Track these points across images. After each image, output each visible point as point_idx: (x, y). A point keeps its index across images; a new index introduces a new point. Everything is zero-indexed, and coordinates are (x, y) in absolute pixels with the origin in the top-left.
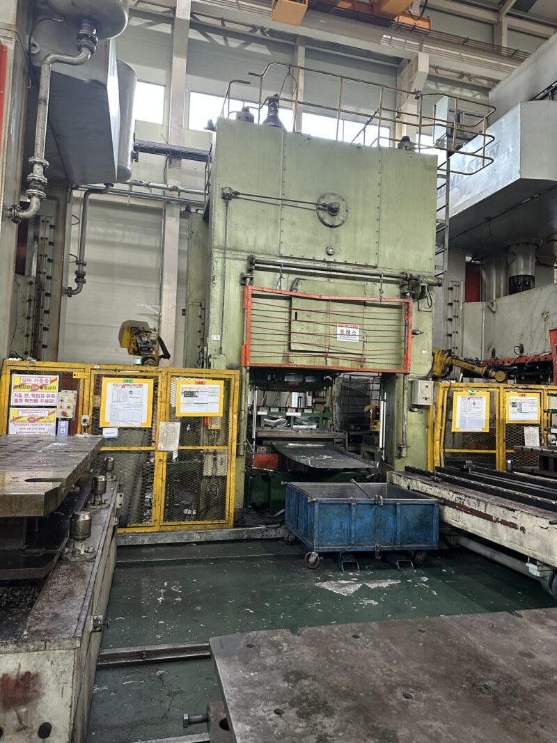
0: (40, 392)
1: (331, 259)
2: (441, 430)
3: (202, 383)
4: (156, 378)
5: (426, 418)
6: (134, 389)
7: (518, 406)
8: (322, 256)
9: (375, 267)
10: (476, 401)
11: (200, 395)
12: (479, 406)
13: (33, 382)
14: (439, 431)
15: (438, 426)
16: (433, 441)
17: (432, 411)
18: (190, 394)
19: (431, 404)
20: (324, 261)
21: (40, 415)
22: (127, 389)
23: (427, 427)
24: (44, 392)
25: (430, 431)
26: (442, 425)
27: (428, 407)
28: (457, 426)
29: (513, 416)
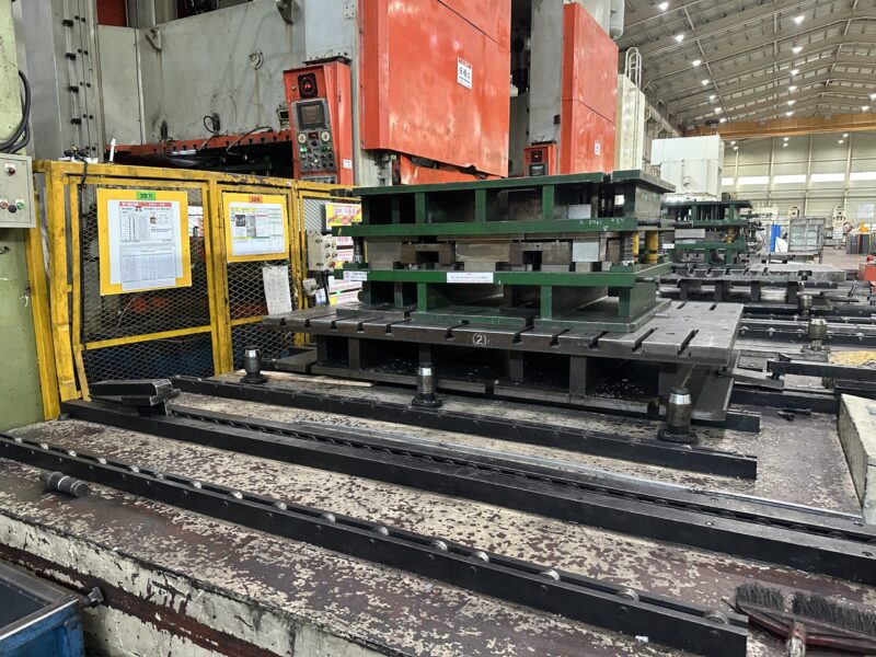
2: (70, 295)
5: (24, 266)
7: (248, 225)
10: (158, 213)
12: (165, 226)
14: (65, 299)
15: (61, 286)
16: (50, 327)
17: (38, 244)
19: (33, 225)
23: (29, 290)
25: (37, 301)
26: (70, 282)
27: (23, 235)
28: (115, 280)
29: (239, 247)
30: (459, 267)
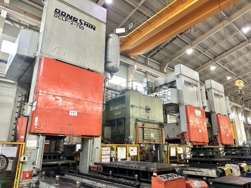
0: (107, 151)
1: (148, 119)
2: (169, 156)
3: (133, 148)
4: (126, 147)
5: (165, 153)
6: (123, 150)
7: (180, 150)
8: (147, 119)
9: (155, 121)
10: (174, 149)
11: (134, 150)
12: (174, 151)
13: (106, 149)
16: (167, 159)
18: (132, 150)
20: (147, 120)
21: (107, 157)
22: (122, 150)
24: (108, 151)
25: (166, 156)
27: (165, 151)
28: (171, 155)
29: (179, 152)
30: (201, 154)
